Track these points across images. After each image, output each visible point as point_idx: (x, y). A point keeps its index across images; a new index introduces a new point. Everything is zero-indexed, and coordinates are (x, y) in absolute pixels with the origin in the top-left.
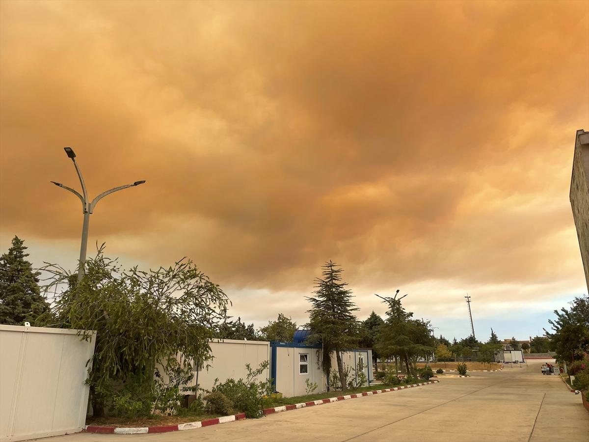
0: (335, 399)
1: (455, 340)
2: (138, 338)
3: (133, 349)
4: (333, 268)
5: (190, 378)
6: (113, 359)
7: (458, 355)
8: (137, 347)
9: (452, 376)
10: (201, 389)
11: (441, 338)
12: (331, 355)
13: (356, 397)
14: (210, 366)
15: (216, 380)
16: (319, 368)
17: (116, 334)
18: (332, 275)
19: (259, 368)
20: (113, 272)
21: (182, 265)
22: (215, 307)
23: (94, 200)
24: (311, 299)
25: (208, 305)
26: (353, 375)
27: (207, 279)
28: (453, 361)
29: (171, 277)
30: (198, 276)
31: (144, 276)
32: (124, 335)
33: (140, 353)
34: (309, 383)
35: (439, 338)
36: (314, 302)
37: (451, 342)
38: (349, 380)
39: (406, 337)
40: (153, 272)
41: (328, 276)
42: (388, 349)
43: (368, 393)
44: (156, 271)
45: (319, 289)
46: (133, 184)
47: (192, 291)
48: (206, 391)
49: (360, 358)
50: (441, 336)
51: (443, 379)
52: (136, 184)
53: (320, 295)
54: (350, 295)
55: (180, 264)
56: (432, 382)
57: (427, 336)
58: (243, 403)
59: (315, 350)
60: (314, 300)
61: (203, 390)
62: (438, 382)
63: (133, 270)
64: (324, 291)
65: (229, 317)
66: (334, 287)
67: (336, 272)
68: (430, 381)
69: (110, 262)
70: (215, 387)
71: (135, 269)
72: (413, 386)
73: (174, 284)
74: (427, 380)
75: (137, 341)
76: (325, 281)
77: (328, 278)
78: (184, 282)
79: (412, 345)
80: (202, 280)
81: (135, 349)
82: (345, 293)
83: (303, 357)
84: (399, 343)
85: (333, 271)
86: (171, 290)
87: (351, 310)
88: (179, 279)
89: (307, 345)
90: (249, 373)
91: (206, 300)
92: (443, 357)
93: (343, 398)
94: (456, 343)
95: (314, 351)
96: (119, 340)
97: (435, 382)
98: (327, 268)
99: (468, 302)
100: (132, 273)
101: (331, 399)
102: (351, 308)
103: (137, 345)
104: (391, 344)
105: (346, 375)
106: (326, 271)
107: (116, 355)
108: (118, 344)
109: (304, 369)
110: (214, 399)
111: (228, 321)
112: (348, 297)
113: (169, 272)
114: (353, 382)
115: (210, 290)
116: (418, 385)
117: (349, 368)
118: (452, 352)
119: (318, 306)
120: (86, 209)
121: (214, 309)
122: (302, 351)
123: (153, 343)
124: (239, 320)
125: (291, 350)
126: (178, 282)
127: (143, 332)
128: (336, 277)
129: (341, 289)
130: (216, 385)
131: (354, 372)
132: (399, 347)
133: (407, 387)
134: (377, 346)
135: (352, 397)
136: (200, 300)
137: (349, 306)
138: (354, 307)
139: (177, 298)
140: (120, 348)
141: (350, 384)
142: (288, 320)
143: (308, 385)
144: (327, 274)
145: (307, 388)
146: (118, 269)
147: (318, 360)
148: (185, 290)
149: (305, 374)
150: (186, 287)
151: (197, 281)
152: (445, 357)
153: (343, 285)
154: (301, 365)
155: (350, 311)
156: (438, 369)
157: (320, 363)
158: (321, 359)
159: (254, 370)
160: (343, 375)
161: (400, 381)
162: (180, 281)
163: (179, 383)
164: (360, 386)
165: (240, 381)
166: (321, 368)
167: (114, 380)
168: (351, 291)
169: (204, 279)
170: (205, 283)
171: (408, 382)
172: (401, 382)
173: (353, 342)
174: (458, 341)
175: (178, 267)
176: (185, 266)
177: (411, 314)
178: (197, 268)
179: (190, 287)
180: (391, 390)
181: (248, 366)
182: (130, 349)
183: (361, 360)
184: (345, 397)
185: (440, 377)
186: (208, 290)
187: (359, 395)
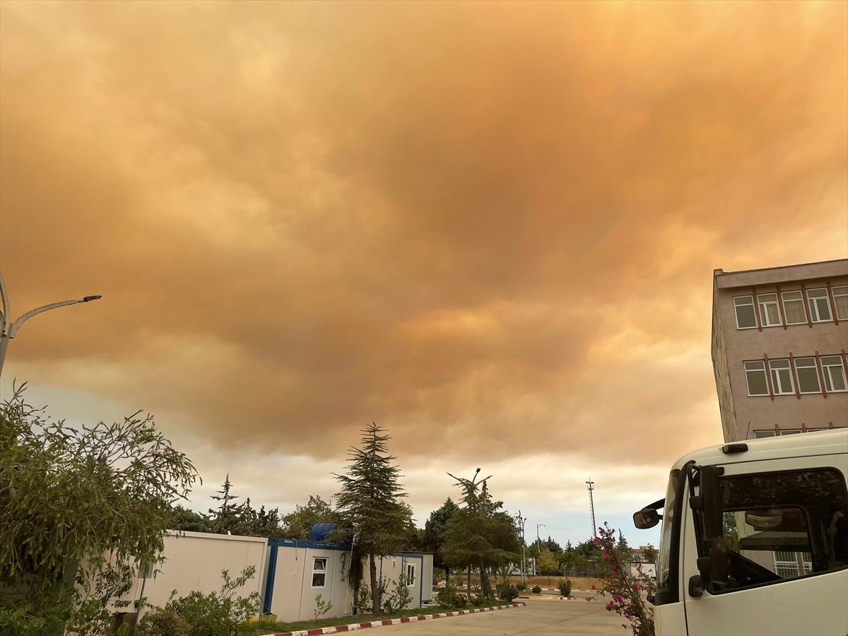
0: (356, 625)
1: (569, 544)
2: (51, 526)
3: (41, 540)
4: (377, 434)
5: (126, 588)
6: (10, 553)
7: (570, 567)
8: (47, 538)
9: (550, 598)
10: (148, 605)
11: (550, 540)
12: (363, 561)
13: (391, 623)
14: (160, 571)
15: (174, 593)
16: (343, 580)
17: (21, 518)
18: (375, 444)
19: (241, 576)
20: (34, 425)
21: (133, 423)
22: (177, 486)
23: (18, 319)
24: (342, 477)
25: (167, 482)
26: (393, 591)
27: (167, 444)
28: (561, 575)
29: (114, 438)
30: (155, 440)
31: (73, 434)
32: (33, 520)
33: (51, 545)
34: (321, 602)
35: (547, 541)
36: (344, 482)
37: (564, 547)
38: (385, 598)
39: (482, 538)
40: (87, 429)
41: (369, 444)
42: (456, 554)
43: (410, 618)
44: (92, 428)
45: (354, 463)
46: (82, 299)
47: (144, 461)
48: (156, 608)
49: (409, 566)
50: (550, 538)
51: (536, 601)
52: (86, 300)
53: (355, 472)
54: (396, 474)
55: (131, 420)
56: (515, 604)
57: (513, 537)
58: (207, 627)
59: (340, 553)
60: (346, 479)
61: (152, 606)
62: (524, 605)
63: (58, 425)
64: (361, 466)
65: (232, 498)
66: (376, 461)
67: (381, 439)
68: (513, 603)
69: (33, 411)
70: (171, 602)
71: (61, 425)
72: (483, 611)
73: (119, 450)
74: (510, 601)
75: (48, 530)
76: (364, 451)
77: (369, 448)
78: (132, 448)
79: (490, 550)
80: (161, 446)
81: (45, 541)
82: (391, 470)
83: (320, 563)
84: (473, 546)
85: (377, 438)
86: (113, 458)
87: (396, 496)
88: (126, 442)
89: (327, 545)
90: (225, 583)
91: (165, 474)
92: (546, 568)
93: (370, 625)
94: (569, 549)
95: (338, 553)
96: (23, 526)
97: (519, 605)
98: (368, 433)
99: (591, 489)
100: (55, 429)
101: (350, 627)
102: (398, 492)
103: (48, 535)
104: (461, 547)
105: (382, 591)
106: (365, 437)
107: (17, 548)
108: (22, 531)
109: (318, 580)
110: (160, 620)
111: (230, 503)
112: (394, 476)
113: (112, 431)
114: (392, 601)
115: (170, 461)
116: (492, 609)
117: (387, 580)
118: (561, 563)
119: (350, 488)
120: (4, 331)
121: (175, 488)
122: (320, 553)
123: (72, 534)
124: (248, 502)
125: (301, 551)
126: (124, 448)
127: (59, 515)
128: (379, 446)
129: (386, 465)
130: (173, 599)
131: (395, 587)
132: (470, 552)
133: (473, 612)
134: (443, 550)
135: (384, 624)
136: (155, 475)
137: (393, 489)
138: (402, 492)
139: (121, 470)
140: (23, 538)
141: (388, 604)
142: (326, 505)
143: (318, 604)
144: (368, 442)
145: (317, 609)
146: (44, 421)
147: (343, 568)
148: (133, 459)
149: (321, 587)
150: (136, 454)
151: (153, 447)
152: (549, 569)
153: (388, 458)
154: (314, 574)
155: (394, 498)
156: (535, 586)
157: (346, 572)
158: (348, 566)
159: (233, 579)
160: (378, 592)
161: (466, 602)
162: (127, 445)
163: (110, 594)
164: (401, 607)
165: (213, 595)
166: (347, 581)
167: (10, 585)
168: (397, 468)
169: (164, 444)
170: (166, 450)
171: (477, 604)
172: (467, 604)
173: (396, 542)
174: (574, 546)
175: (128, 424)
176: (139, 423)
177: (500, 504)
178: (155, 428)
179: (143, 454)
180: (448, 615)
181: (225, 573)
182: (37, 539)
183: (411, 569)
184: (372, 623)
185: (533, 597)
186: (169, 461)
187: (396, 621)
